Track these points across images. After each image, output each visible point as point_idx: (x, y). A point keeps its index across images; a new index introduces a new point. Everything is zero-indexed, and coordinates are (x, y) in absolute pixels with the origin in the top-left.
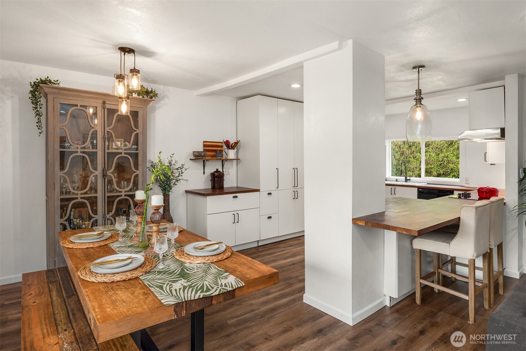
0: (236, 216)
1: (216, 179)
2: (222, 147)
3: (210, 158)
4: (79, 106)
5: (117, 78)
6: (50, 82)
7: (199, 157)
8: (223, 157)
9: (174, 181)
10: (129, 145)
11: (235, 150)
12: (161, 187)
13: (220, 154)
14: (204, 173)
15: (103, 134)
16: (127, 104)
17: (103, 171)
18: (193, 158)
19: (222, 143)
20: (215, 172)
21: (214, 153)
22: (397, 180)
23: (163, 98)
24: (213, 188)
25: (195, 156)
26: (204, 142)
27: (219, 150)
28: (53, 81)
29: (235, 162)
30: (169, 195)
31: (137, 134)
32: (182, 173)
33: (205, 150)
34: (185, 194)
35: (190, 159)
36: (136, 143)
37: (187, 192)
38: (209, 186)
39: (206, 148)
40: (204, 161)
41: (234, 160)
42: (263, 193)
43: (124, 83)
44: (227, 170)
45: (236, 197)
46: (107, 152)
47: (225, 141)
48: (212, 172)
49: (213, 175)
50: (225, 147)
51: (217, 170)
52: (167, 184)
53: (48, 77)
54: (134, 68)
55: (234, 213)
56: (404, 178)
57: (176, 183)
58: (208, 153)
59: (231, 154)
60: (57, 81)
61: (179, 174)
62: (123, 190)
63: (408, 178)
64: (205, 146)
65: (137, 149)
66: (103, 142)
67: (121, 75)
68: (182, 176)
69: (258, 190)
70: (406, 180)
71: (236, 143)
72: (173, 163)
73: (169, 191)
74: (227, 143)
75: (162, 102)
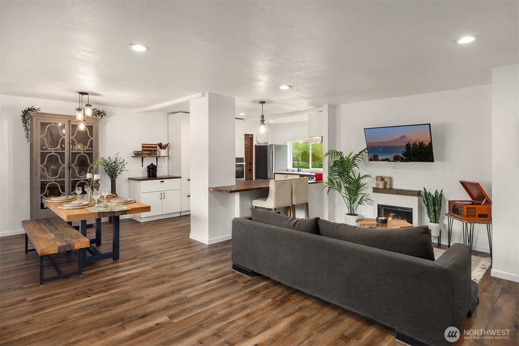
0: (163, 194)
1: (151, 170)
2: (156, 147)
3: (147, 155)
4: (53, 124)
5: (77, 110)
6: (34, 109)
7: (138, 155)
8: (157, 154)
9: (119, 171)
10: (87, 148)
11: (166, 150)
12: (109, 175)
13: (153, 153)
14: (142, 166)
15: (69, 141)
16: (84, 124)
17: (69, 164)
18: (134, 155)
19: (156, 145)
20: (150, 165)
21: (150, 152)
22: (293, 171)
23: (112, 115)
24: (149, 176)
25: (135, 154)
26: (142, 144)
27: (154, 150)
28: (36, 109)
29: (166, 158)
30: (115, 181)
31: (92, 140)
32: (124, 166)
33: (143, 150)
34: (128, 180)
35: (132, 157)
36: (91, 146)
37: (129, 179)
38: (146, 175)
39: (144, 149)
40: (142, 158)
41: (166, 157)
42: (184, 179)
43: (82, 113)
44: (160, 164)
45: (163, 182)
46: (72, 153)
47: (158, 143)
48: (148, 165)
49: (149, 167)
50: (158, 147)
51: (152, 163)
52: (114, 173)
53: (33, 107)
54: (88, 104)
55: (161, 192)
56: (297, 169)
57: (120, 173)
58: (145, 152)
59: (163, 152)
60: (39, 108)
61: (122, 167)
62: (83, 177)
63: (300, 169)
64: (143, 147)
65: (92, 150)
66: (69, 146)
67: (80, 108)
68: (124, 168)
69: (180, 177)
70: (299, 171)
71: (167, 145)
72: (118, 159)
73: (115, 178)
74: (160, 145)
75: (111, 117)
